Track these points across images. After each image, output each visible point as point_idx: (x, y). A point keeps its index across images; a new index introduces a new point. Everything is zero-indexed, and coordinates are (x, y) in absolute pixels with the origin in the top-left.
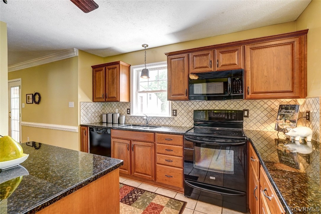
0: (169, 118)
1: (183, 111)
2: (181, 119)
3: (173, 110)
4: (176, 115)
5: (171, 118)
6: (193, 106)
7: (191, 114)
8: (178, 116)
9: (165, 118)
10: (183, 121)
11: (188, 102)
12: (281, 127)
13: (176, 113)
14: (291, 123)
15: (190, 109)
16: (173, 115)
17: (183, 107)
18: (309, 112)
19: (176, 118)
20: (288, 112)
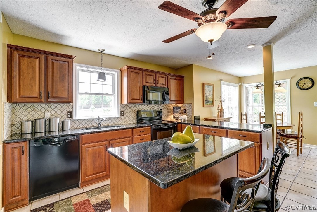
0: (118, 118)
1: (128, 112)
2: (127, 118)
3: (121, 111)
4: (123, 115)
5: (120, 118)
6: (135, 108)
7: (134, 113)
8: (125, 116)
9: (114, 118)
10: (129, 119)
11: (132, 104)
12: (176, 116)
13: (123, 113)
14: (180, 114)
15: (134, 110)
16: (121, 115)
17: (128, 108)
18: (185, 109)
19: (123, 118)
20: (178, 110)
